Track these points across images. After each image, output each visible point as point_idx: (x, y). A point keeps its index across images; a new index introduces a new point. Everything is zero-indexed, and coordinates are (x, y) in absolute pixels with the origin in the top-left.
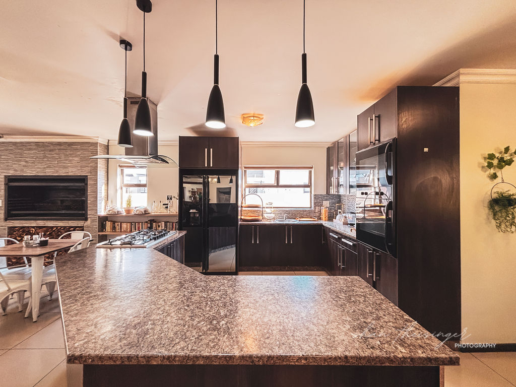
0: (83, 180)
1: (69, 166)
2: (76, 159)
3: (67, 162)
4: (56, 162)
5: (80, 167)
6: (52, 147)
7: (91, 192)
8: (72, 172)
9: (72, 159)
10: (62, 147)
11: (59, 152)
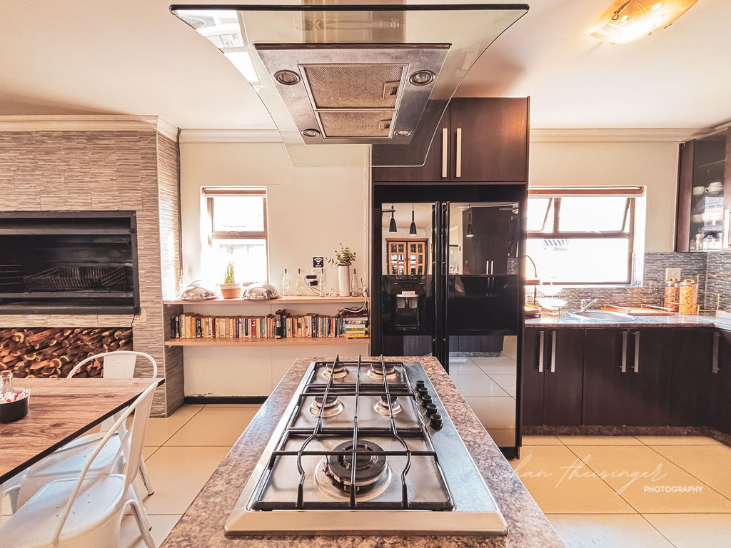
0: (125, 220)
1: (91, 189)
2: (108, 171)
3: (87, 179)
4: (63, 180)
5: (117, 191)
6: (50, 144)
7: (145, 249)
8: (100, 202)
9: (97, 171)
10: (73, 144)
11: (67, 156)
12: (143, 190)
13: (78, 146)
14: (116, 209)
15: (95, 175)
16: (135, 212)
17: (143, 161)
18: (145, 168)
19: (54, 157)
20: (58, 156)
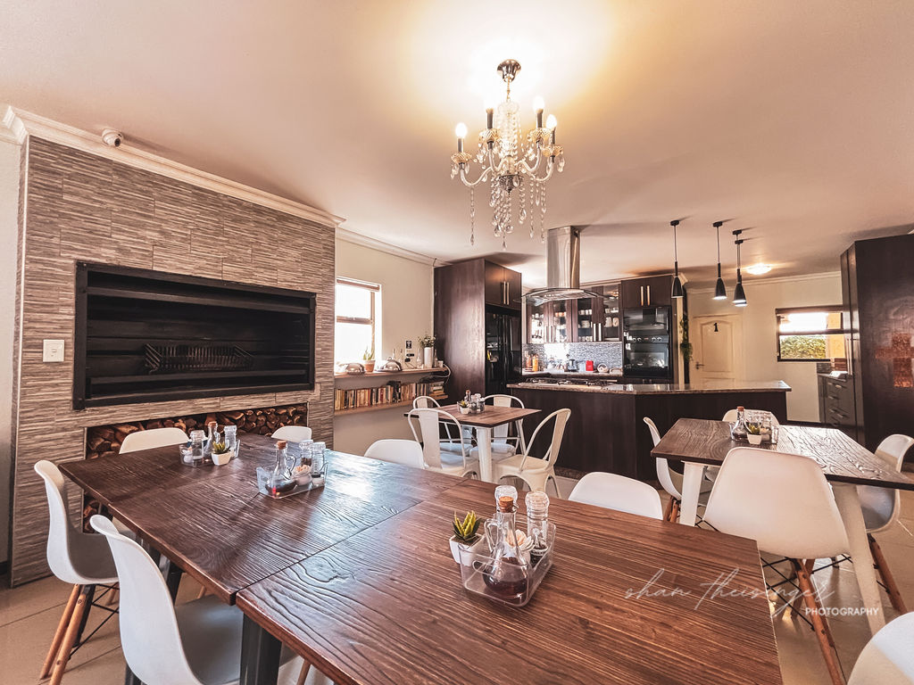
1: (280, 267)
2: (294, 253)
3: (275, 256)
4: (249, 251)
5: (302, 272)
6: (238, 213)
7: (323, 329)
8: (286, 281)
9: (284, 250)
10: (264, 219)
11: (255, 229)
12: (323, 275)
13: (268, 222)
14: (300, 289)
15: (282, 254)
16: (315, 294)
17: (324, 251)
18: (326, 257)
19: (242, 227)
20: (246, 227)
